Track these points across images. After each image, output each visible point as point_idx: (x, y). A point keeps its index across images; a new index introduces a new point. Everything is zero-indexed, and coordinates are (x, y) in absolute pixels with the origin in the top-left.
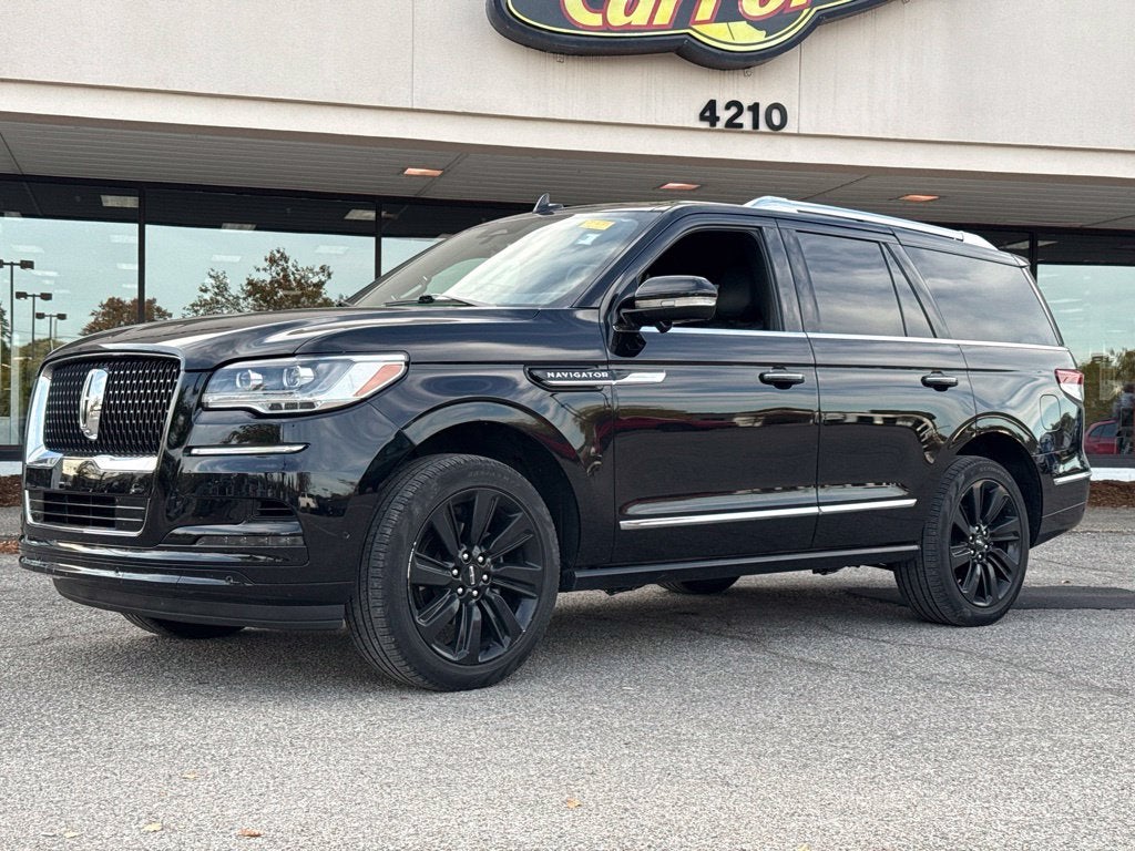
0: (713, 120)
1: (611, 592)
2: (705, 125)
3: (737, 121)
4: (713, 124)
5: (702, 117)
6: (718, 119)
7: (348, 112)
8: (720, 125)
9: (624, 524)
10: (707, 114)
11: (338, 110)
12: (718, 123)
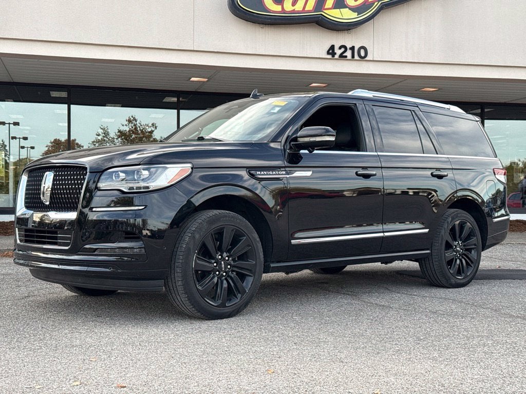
0: (333, 54)
1: (287, 273)
2: (330, 56)
3: (344, 54)
4: (333, 56)
5: (328, 53)
6: (335, 54)
8: (337, 56)
9: (293, 242)
10: (331, 51)
11: (159, 51)
12: (335, 56)
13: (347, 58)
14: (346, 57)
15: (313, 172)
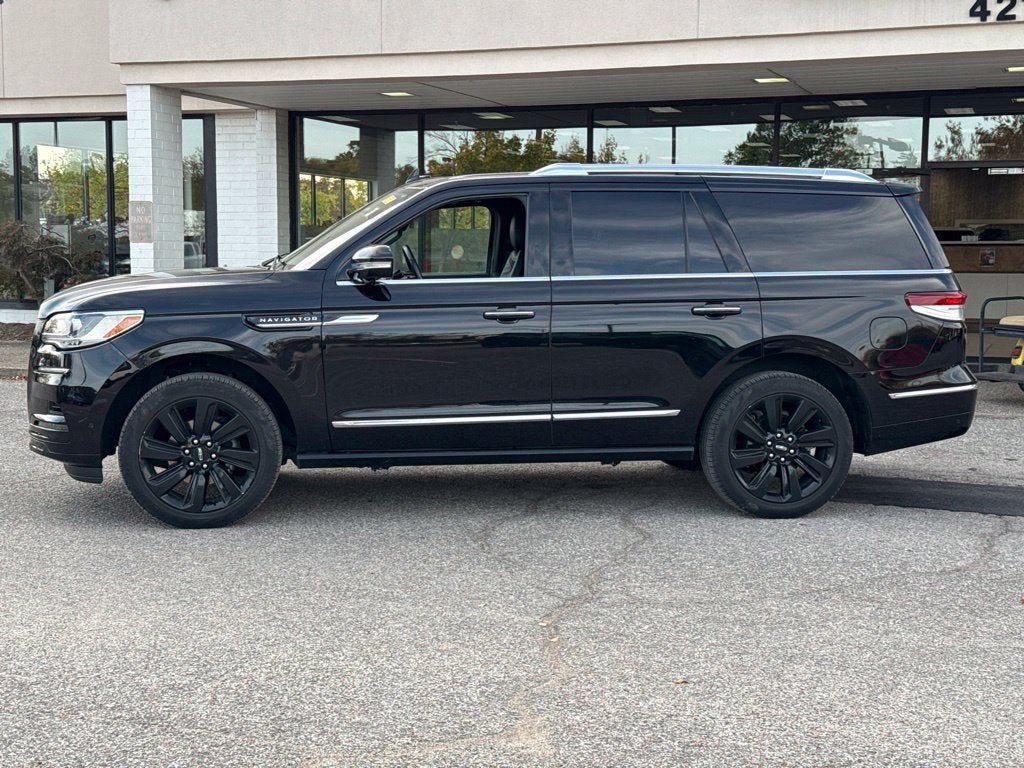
0: (984, 14)
2: (977, 20)
3: (1010, 13)
4: (984, 19)
5: (973, 13)
6: (989, 13)
7: (648, 47)
8: (991, 19)
9: (336, 424)
10: (978, 9)
11: (640, 46)
12: (988, 18)
13: (1017, 20)
14: (1013, 17)
15: (380, 314)
